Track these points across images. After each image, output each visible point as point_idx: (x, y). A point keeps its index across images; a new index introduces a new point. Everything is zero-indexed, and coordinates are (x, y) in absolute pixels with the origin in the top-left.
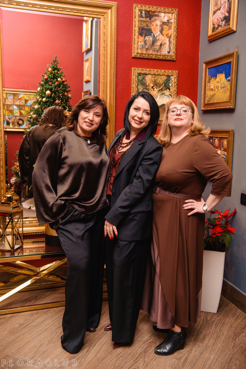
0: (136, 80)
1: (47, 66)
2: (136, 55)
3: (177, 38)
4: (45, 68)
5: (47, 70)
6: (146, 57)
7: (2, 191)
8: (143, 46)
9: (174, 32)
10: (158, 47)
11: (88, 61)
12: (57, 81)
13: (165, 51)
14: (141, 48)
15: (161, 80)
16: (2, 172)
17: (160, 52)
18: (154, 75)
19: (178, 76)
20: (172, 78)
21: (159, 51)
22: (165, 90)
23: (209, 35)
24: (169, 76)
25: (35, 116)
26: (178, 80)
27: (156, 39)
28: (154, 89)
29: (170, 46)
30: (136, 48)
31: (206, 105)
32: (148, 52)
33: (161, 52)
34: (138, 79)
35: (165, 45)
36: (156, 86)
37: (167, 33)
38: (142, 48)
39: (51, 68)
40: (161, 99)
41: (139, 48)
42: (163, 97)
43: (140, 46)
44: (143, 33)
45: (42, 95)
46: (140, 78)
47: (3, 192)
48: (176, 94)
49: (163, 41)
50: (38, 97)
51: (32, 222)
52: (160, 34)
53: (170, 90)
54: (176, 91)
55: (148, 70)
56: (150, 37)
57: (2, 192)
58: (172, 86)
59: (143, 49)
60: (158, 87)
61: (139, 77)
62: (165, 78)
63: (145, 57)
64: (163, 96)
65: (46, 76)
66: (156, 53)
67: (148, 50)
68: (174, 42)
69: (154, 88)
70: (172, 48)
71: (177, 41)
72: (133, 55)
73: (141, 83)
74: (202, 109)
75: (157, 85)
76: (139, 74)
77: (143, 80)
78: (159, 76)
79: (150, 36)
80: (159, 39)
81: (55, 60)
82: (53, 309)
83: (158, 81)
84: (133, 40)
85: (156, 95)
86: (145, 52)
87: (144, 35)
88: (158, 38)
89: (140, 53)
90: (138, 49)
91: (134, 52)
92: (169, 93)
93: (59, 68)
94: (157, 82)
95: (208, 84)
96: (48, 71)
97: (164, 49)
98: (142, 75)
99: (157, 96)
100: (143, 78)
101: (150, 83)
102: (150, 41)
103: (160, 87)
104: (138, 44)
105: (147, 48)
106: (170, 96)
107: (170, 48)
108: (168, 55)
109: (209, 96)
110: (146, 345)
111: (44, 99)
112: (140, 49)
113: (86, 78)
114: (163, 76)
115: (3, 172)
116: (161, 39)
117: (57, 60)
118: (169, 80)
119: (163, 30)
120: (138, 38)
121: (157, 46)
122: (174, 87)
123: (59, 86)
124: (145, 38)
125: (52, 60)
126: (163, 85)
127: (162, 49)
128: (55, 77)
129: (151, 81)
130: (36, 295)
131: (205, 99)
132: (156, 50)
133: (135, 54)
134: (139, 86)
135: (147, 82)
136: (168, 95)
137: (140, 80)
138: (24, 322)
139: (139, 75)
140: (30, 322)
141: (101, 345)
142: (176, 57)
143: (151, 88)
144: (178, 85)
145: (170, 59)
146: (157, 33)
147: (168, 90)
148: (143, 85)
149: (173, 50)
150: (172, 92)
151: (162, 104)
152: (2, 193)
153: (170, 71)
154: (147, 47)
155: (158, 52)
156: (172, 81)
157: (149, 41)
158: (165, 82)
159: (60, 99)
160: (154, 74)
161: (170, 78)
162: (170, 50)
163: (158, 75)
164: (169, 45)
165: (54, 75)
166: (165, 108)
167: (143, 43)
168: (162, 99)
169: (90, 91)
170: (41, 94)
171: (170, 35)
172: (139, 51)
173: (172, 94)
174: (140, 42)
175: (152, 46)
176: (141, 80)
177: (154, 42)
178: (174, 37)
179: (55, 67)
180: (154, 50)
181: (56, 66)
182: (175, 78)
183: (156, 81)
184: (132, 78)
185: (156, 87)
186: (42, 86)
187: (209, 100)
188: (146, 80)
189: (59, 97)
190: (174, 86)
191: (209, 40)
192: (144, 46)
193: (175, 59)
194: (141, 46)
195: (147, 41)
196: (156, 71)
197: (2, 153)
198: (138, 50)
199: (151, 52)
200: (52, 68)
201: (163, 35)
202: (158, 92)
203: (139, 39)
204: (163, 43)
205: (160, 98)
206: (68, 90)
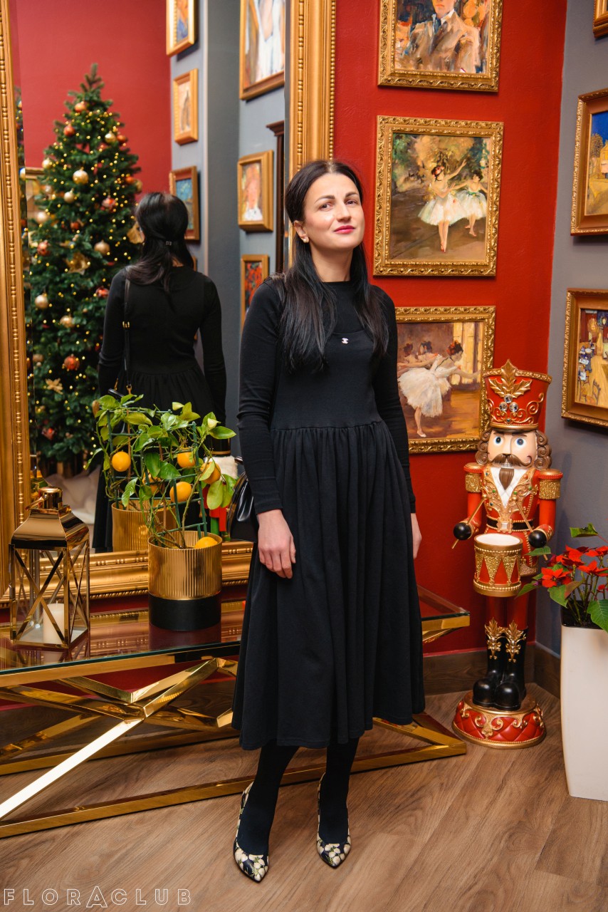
0: (390, 150)
1: (69, 95)
2: (389, 79)
3: (501, 25)
4: (65, 102)
5: (70, 108)
6: (416, 82)
7: (18, 476)
8: (407, 53)
9: (495, 7)
10: (449, 54)
11: (188, 80)
12: (103, 140)
13: (468, 65)
14: (402, 57)
15: (457, 149)
16: (19, 422)
17: (456, 68)
18: (439, 136)
19: (504, 138)
20: (488, 144)
21: (453, 66)
22: (468, 177)
23: (598, 16)
24: (478, 139)
25: (43, 245)
26: (503, 148)
27: (443, 31)
28: (438, 175)
29: (484, 50)
30: (389, 58)
31: (584, 219)
32: (422, 69)
33: (459, 68)
34: (393, 148)
35: (469, 48)
36: (443, 168)
37: (475, 11)
38: (405, 57)
39: (83, 102)
40: (457, 203)
41: (397, 59)
42: (464, 198)
43: (399, 52)
44: (408, 14)
45: (59, 182)
46: (401, 144)
47: (22, 480)
48: (497, 187)
49: (463, 36)
50: (48, 189)
51: (103, 562)
52: (457, 16)
53: (481, 177)
54: (499, 180)
55: (422, 121)
56: (428, 25)
57: (20, 478)
58: (488, 167)
59: (409, 62)
60: (449, 171)
61: (398, 141)
62: (467, 144)
63: (414, 84)
64: (462, 194)
65: (70, 125)
66: (445, 71)
67: (421, 65)
68: (493, 39)
69: (438, 172)
70: (488, 56)
71: (501, 35)
72: (381, 81)
73: (403, 161)
74: (573, 231)
75: (447, 165)
76: (398, 134)
77: (407, 152)
78: (452, 138)
79: (428, 23)
80: (452, 30)
81: (90, 77)
82: (184, 806)
83: (450, 153)
84: (381, 34)
85: (442, 193)
86: (413, 69)
87: (411, 19)
88: (449, 29)
89: (401, 72)
90: (394, 61)
91: (382, 69)
92: (480, 188)
93: (106, 103)
94: (447, 156)
95: (593, 159)
96: (75, 111)
97: (466, 58)
98: (404, 136)
99: (447, 196)
100: (408, 144)
101: (427, 159)
102: (429, 35)
103: (455, 169)
104: (394, 48)
105: (418, 56)
106: (482, 195)
107: (482, 58)
108: (478, 77)
109: (595, 194)
110: (471, 901)
111: (68, 195)
112: (401, 61)
113: (182, 132)
114: (462, 139)
115: (23, 420)
116: (458, 31)
117: (97, 77)
118: (480, 150)
119: (465, 4)
120: (395, 29)
121: (446, 51)
122: (494, 169)
123: (108, 155)
124: (413, 29)
125: (85, 79)
126: (461, 163)
127: (461, 61)
128: (96, 129)
129: (429, 153)
130: (125, 770)
131: (583, 203)
132: (443, 64)
133: (385, 77)
134: (397, 168)
135: (418, 157)
136: (477, 191)
137: (398, 152)
138: (113, 849)
139: (396, 138)
140: (129, 847)
141: (346, 904)
142: (499, 83)
143: (428, 172)
144: (502, 162)
145: (483, 87)
146: (448, 13)
147: (476, 179)
148: (407, 166)
149: (491, 62)
150: (487, 183)
151: (460, 218)
152: (19, 481)
153: (483, 124)
154: (420, 55)
155: (448, 67)
156: (488, 152)
157: (426, 39)
158: (469, 155)
159: (115, 194)
160: (439, 134)
161: (481, 142)
162: (482, 63)
163: (449, 135)
164: (481, 48)
165: (94, 122)
166: (469, 229)
167: (408, 44)
168: (460, 204)
169: (198, 169)
170: (55, 180)
171: (482, 17)
172: (398, 66)
173: (487, 189)
174: (401, 40)
175: (432, 52)
176: (401, 152)
177: (439, 39)
178: (494, 24)
179: (95, 98)
180: (439, 64)
181: (98, 97)
182: (495, 142)
183: (444, 152)
184: (378, 146)
185: (444, 170)
186: (58, 154)
187: (596, 207)
188: (415, 149)
189: (112, 188)
190: (493, 165)
191: (595, 32)
192: (412, 53)
193: (496, 88)
194: (404, 53)
195: (418, 38)
196: (443, 123)
197: (19, 367)
198: (394, 63)
199: (430, 69)
200: (85, 101)
201: (464, 19)
202: (450, 185)
203: (398, 33)
204: (463, 41)
205: (454, 201)
206: (134, 167)
